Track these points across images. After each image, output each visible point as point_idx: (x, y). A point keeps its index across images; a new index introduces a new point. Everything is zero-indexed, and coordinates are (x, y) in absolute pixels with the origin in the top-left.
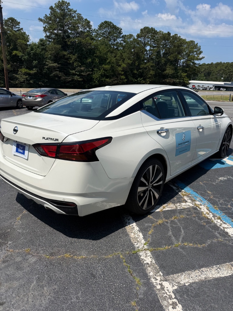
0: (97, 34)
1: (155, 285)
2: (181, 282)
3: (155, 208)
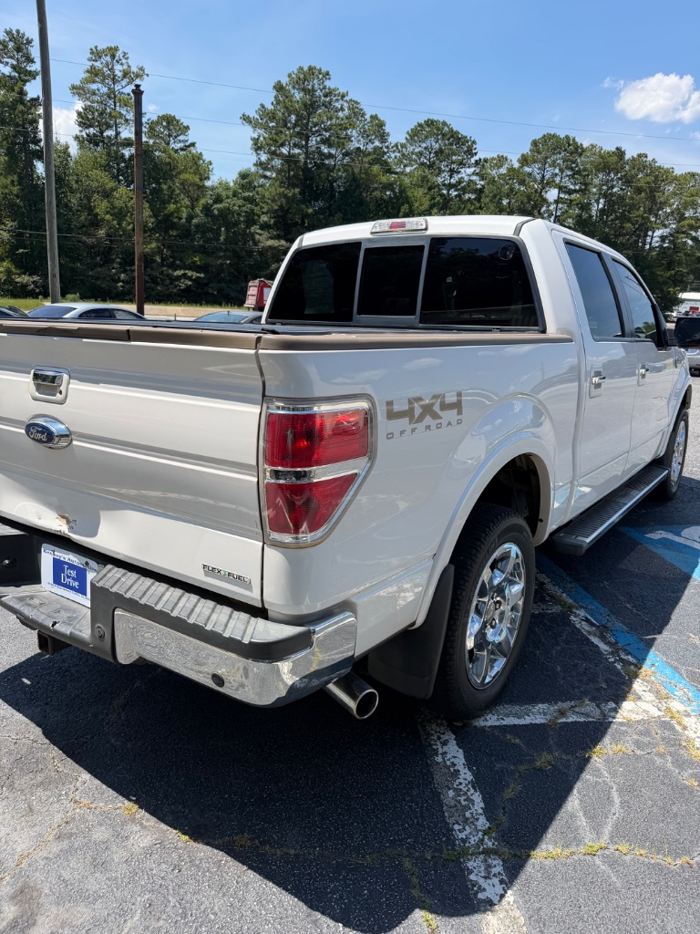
0: (403, 155)
3: (533, 713)
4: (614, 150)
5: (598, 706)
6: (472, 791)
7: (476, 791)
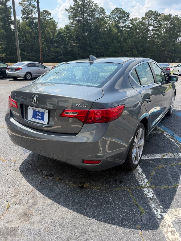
0: (110, 18)
1: (156, 215)
2: (179, 215)
3: (156, 156)
4: (168, 14)
5: (173, 154)
6: (143, 174)
7: (143, 173)
